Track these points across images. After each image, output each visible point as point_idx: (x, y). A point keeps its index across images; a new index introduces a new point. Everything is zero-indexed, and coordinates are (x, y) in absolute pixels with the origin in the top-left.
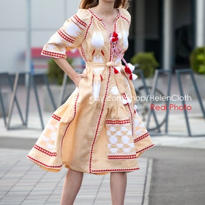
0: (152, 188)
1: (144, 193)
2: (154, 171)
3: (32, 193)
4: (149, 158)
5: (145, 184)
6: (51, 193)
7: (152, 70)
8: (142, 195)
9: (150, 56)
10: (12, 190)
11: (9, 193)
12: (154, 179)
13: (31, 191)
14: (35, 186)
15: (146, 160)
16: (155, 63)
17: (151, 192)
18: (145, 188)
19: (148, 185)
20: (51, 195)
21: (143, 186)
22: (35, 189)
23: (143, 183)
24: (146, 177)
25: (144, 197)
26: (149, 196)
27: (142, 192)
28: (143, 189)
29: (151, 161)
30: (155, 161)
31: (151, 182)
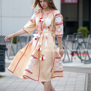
0: (88, 86)
2: (89, 79)
3: (36, 88)
4: (86, 73)
5: (85, 85)
7: (86, 35)
8: (84, 89)
9: (86, 28)
10: (28, 87)
11: (27, 88)
12: (89, 82)
13: (36, 87)
14: (37, 85)
15: (85, 74)
16: (88, 31)
17: (88, 88)
19: (87, 85)
21: (84, 85)
22: (38, 86)
23: (84, 84)
24: (86, 82)
26: (87, 90)
27: (84, 88)
28: (84, 87)
29: (87, 75)
30: (89, 74)
31: (88, 84)
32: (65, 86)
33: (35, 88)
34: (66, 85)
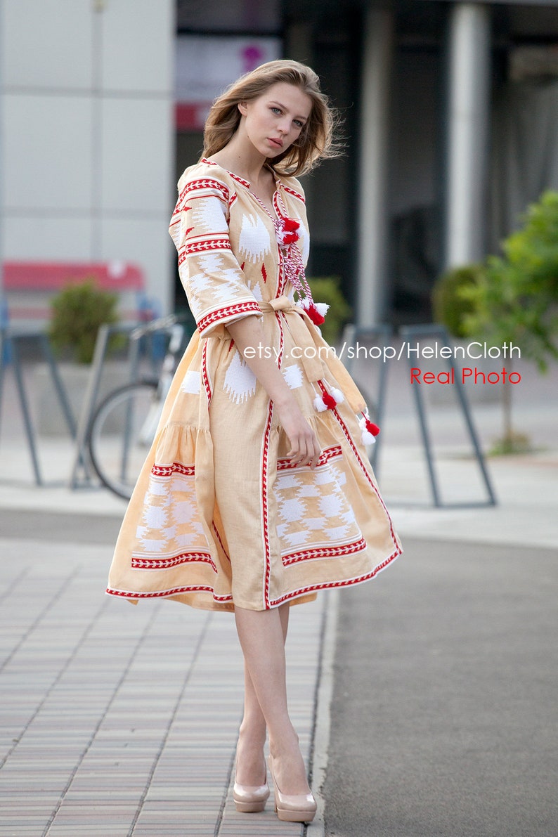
0: (342, 645)
1: (321, 658)
3: (17, 656)
5: (322, 635)
6: (68, 655)
8: (315, 664)
13: (15, 650)
14: (24, 637)
17: (338, 655)
18: (322, 646)
19: (331, 636)
20: (69, 661)
21: (316, 641)
22: (25, 645)
23: (317, 631)
25: (320, 669)
26: (336, 668)
27: (315, 656)
28: (316, 649)
31: (339, 630)
32: (198, 648)
33: (9, 659)
34: (202, 637)
